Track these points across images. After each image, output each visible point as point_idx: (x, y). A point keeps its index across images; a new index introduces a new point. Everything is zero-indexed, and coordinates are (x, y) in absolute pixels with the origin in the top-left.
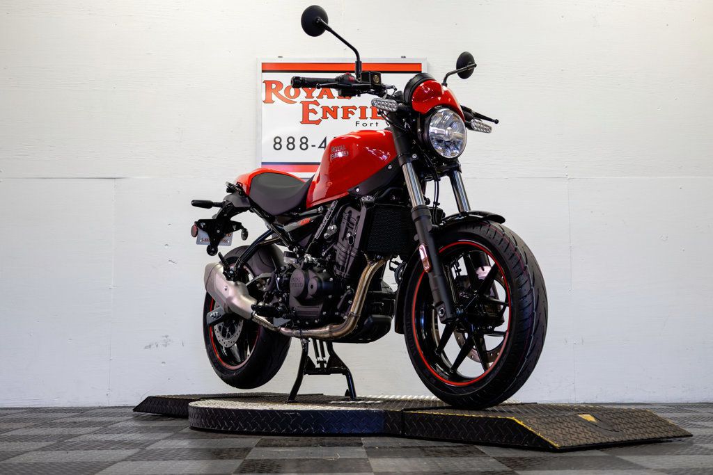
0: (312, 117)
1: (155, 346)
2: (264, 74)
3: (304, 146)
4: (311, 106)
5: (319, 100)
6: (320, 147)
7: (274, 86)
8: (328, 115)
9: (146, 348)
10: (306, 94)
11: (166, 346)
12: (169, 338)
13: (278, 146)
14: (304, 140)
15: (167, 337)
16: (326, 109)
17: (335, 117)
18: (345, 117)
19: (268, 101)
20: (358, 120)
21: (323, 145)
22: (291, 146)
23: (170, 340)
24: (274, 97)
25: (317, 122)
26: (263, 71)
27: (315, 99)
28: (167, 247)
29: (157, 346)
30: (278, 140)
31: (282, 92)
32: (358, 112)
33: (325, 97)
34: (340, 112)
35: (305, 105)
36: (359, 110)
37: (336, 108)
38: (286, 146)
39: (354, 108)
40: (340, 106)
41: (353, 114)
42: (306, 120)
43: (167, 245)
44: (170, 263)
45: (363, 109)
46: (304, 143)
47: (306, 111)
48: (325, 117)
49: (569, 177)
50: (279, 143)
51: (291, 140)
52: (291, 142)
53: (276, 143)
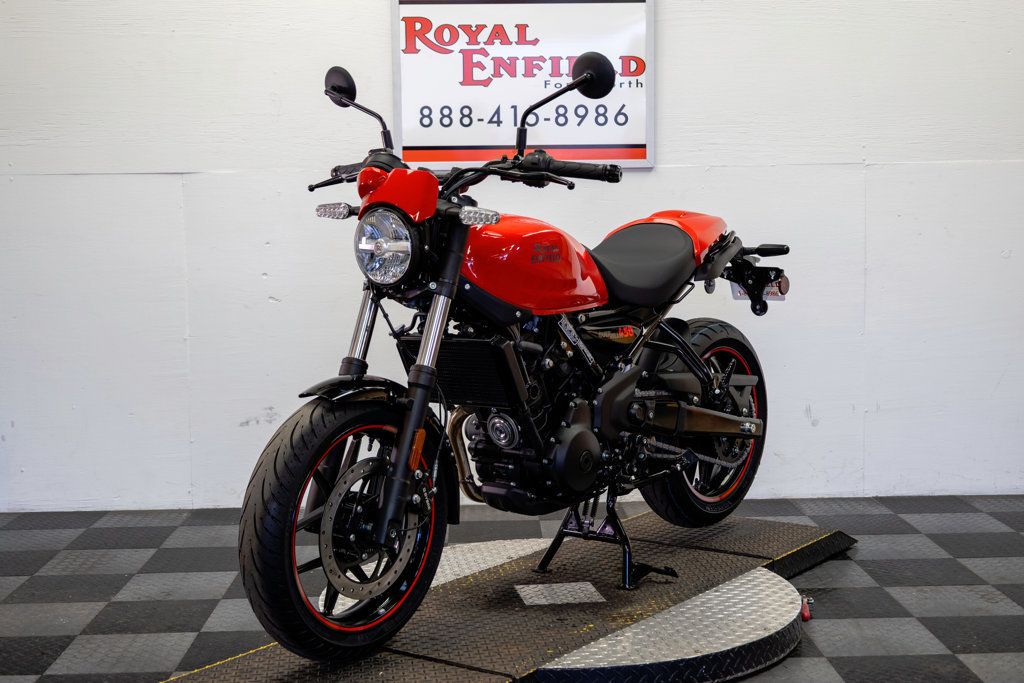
0: (478, 74)
1: (254, 422)
2: (402, 6)
3: (466, 121)
4: (476, 58)
5: (488, 48)
6: (491, 122)
7: (418, 26)
9: (242, 425)
10: (467, 39)
11: (271, 423)
12: (274, 411)
13: (426, 121)
14: (466, 112)
15: (271, 409)
16: (499, 63)
17: (513, 74)
18: (529, 73)
19: (411, 49)
20: (549, 78)
21: (495, 119)
22: (446, 121)
23: (277, 415)
24: (419, 44)
25: (486, 83)
26: (401, 3)
27: (482, 45)
28: (265, 277)
29: (258, 422)
30: (426, 112)
31: (431, 36)
32: (547, 66)
33: (497, 42)
34: (520, 66)
35: (467, 55)
36: (549, 62)
37: (514, 60)
38: (439, 120)
39: (543, 59)
40: (520, 57)
41: (540, 68)
42: (468, 80)
43: (265, 274)
44: (271, 301)
45: (556, 61)
46: (467, 115)
47: (468, 66)
48: (497, 74)
49: (867, 163)
50: (429, 116)
51: (446, 112)
52: (446, 115)
53: (424, 116)
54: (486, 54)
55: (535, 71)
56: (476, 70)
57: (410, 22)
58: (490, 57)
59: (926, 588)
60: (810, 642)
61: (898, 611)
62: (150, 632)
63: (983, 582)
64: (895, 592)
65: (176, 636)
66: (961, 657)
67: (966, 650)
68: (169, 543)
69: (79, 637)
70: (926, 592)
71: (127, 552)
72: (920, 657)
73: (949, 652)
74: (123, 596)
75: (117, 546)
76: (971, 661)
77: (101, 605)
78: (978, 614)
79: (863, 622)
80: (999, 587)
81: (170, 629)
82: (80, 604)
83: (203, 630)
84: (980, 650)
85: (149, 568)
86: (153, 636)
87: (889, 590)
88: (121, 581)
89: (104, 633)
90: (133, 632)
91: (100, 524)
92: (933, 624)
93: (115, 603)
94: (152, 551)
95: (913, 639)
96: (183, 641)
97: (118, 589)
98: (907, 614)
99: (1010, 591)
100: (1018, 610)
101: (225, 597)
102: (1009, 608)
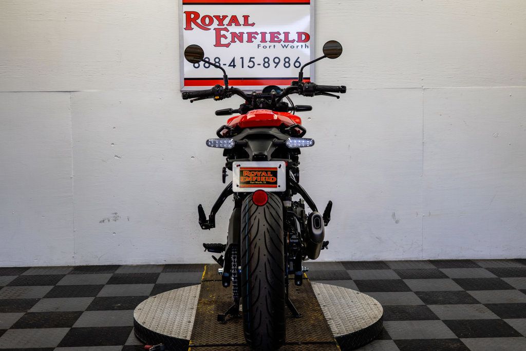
0: (223, 41)
1: (107, 221)
2: (184, 6)
4: (223, 32)
5: (229, 28)
6: (230, 65)
7: (192, 16)
8: (236, 39)
9: (100, 222)
10: (218, 23)
11: (115, 221)
12: (117, 215)
13: (196, 65)
14: (217, 60)
15: (116, 214)
16: (234, 35)
17: (241, 41)
18: (250, 41)
19: (189, 28)
21: (232, 64)
22: (207, 65)
23: (118, 216)
24: (193, 25)
25: (227, 45)
26: (184, 4)
27: (225, 26)
28: (113, 145)
29: (109, 221)
31: (199, 21)
32: (259, 37)
33: (233, 24)
34: (245, 37)
35: (218, 31)
36: (260, 35)
37: (242, 34)
38: (203, 65)
39: (257, 33)
40: (245, 32)
41: (255, 38)
42: (218, 44)
44: (116, 158)
45: (263, 34)
46: (218, 62)
47: (218, 37)
48: (233, 41)
49: (424, 88)
54: (228, 31)
55: (253, 39)
56: (222, 39)
57: (188, 14)
58: (230, 32)
59: (448, 305)
60: (386, 333)
61: (433, 317)
62: (46, 327)
63: (478, 302)
64: (433, 308)
65: (59, 329)
66: (463, 340)
67: (466, 336)
68: (60, 283)
69: (9, 330)
70: (448, 307)
71: (39, 287)
72: (441, 340)
73: (457, 337)
74: (33, 310)
75: (33, 285)
76: (467, 342)
77: (21, 314)
78: (474, 318)
79: (414, 322)
80: (487, 305)
81: (57, 326)
82: (11, 314)
83: (74, 326)
84: (473, 336)
85: (49, 295)
86: (48, 329)
87: (429, 306)
88: (33, 302)
89: (22, 328)
90: (37, 328)
91: (25, 273)
92: (449, 324)
93: (29, 313)
94: (52, 287)
95: (438, 331)
96: (63, 332)
97: (32, 306)
98: (438, 319)
99: (492, 307)
100: (494, 317)
101: (87, 310)
102: (490, 315)
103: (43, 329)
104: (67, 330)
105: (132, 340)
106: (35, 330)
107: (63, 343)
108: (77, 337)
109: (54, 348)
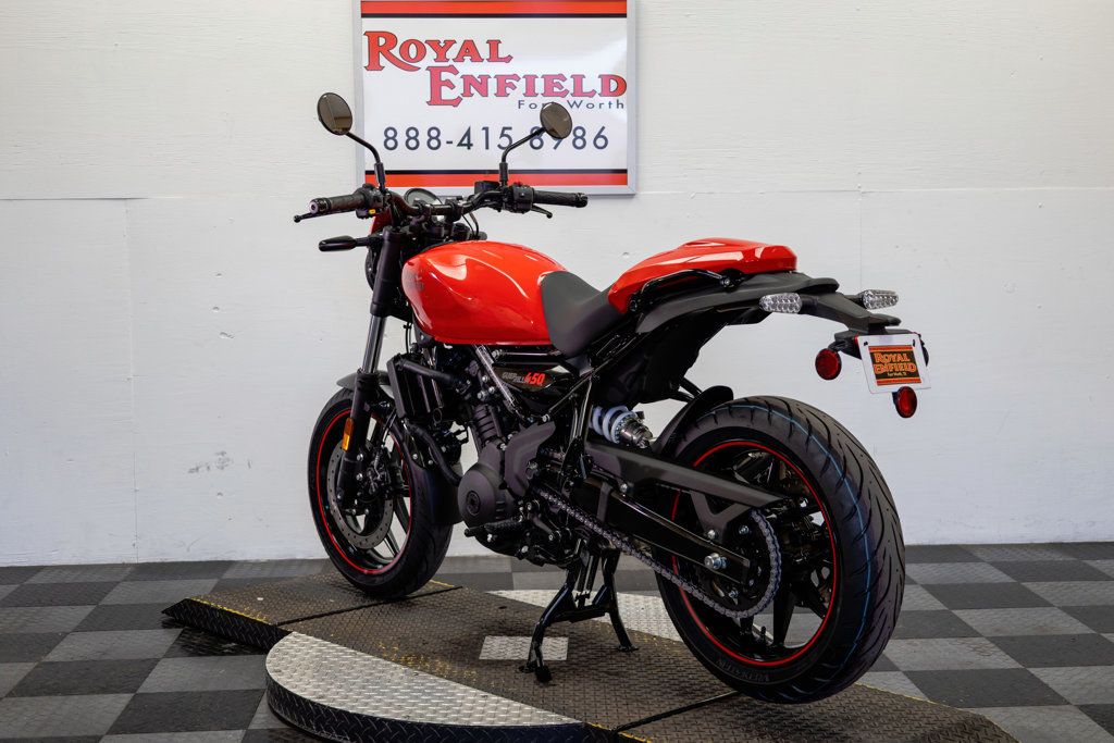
0: (446, 94)
1: (205, 468)
2: (365, 20)
3: (434, 143)
4: (445, 76)
5: (458, 65)
6: (460, 144)
7: (382, 41)
8: (473, 90)
9: (191, 471)
10: (434, 55)
11: (222, 468)
12: (226, 456)
13: (391, 143)
14: (434, 133)
15: (223, 453)
16: (469, 81)
17: (484, 93)
18: (501, 93)
19: (374, 65)
20: (523, 98)
21: (465, 141)
22: (412, 143)
23: (228, 460)
24: (383, 61)
25: (455, 102)
26: (364, 16)
27: (451, 62)
28: (216, 311)
29: (208, 468)
30: (391, 134)
31: (395, 52)
32: (521, 85)
33: (467, 58)
34: (492, 85)
35: (435, 73)
36: (523, 81)
37: (485, 78)
38: (404, 142)
39: (516, 77)
40: (492, 75)
41: (514, 88)
42: (436, 100)
43: (217, 308)
44: (222, 337)
45: (530, 79)
46: (435, 137)
47: (436, 84)
48: (467, 93)
49: (862, 190)
50: (393, 138)
51: (412, 133)
52: (412, 137)
53: (388, 138)
54: (455, 72)
55: (508, 90)
56: (445, 89)
57: (373, 36)
58: (460, 74)
59: (915, 641)
63: (977, 635)
68: (110, 600)
69: (4, 700)
70: (916, 645)
71: (62, 610)
74: (55, 656)
75: (51, 603)
77: (29, 667)
78: (968, 667)
80: (996, 641)
81: (105, 690)
82: (7, 665)
83: (140, 691)
85: (86, 626)
88: (54, 640)
89: (32, 695)
90: (64, 694)
91: (35, 580)
93: (45, 663)
94: (90, 609)
97: (50, 649)
99: (1004, 643)
100: (1010, 663)
101: (166, 656)
102: (1001, 661)
103: (76, 697)
104: (125, 698)
105: (263, 718)
106: (59, 698)
107: (119, 728)
108: (148, 714)
109: (100, 738)
